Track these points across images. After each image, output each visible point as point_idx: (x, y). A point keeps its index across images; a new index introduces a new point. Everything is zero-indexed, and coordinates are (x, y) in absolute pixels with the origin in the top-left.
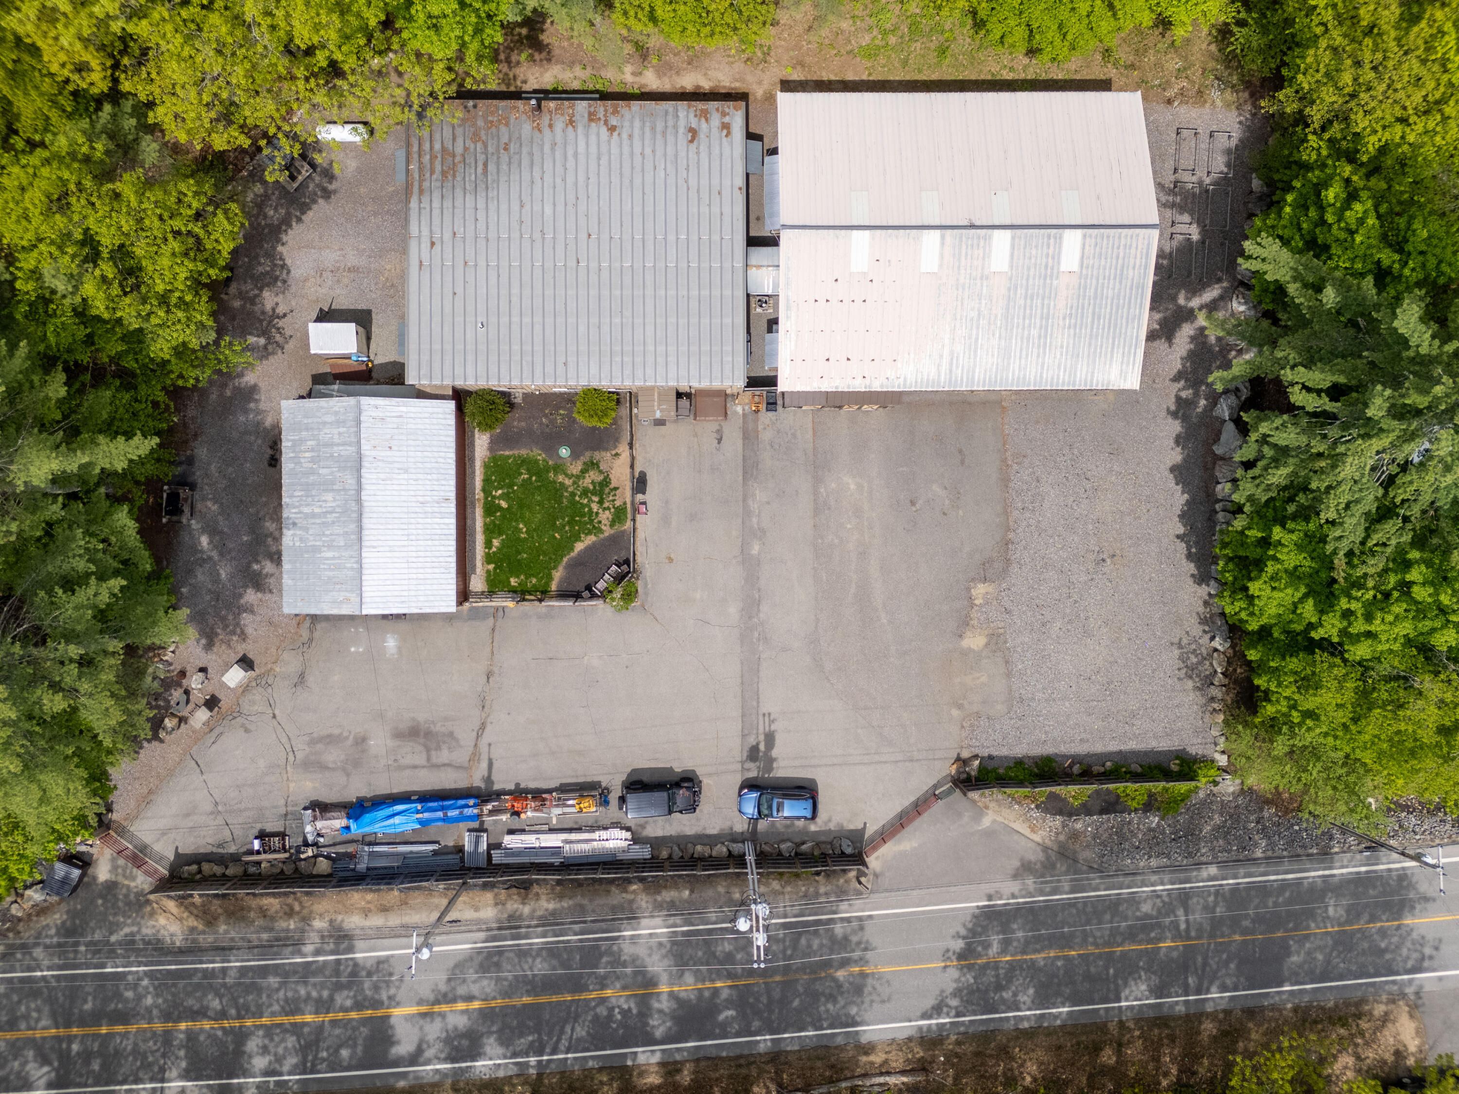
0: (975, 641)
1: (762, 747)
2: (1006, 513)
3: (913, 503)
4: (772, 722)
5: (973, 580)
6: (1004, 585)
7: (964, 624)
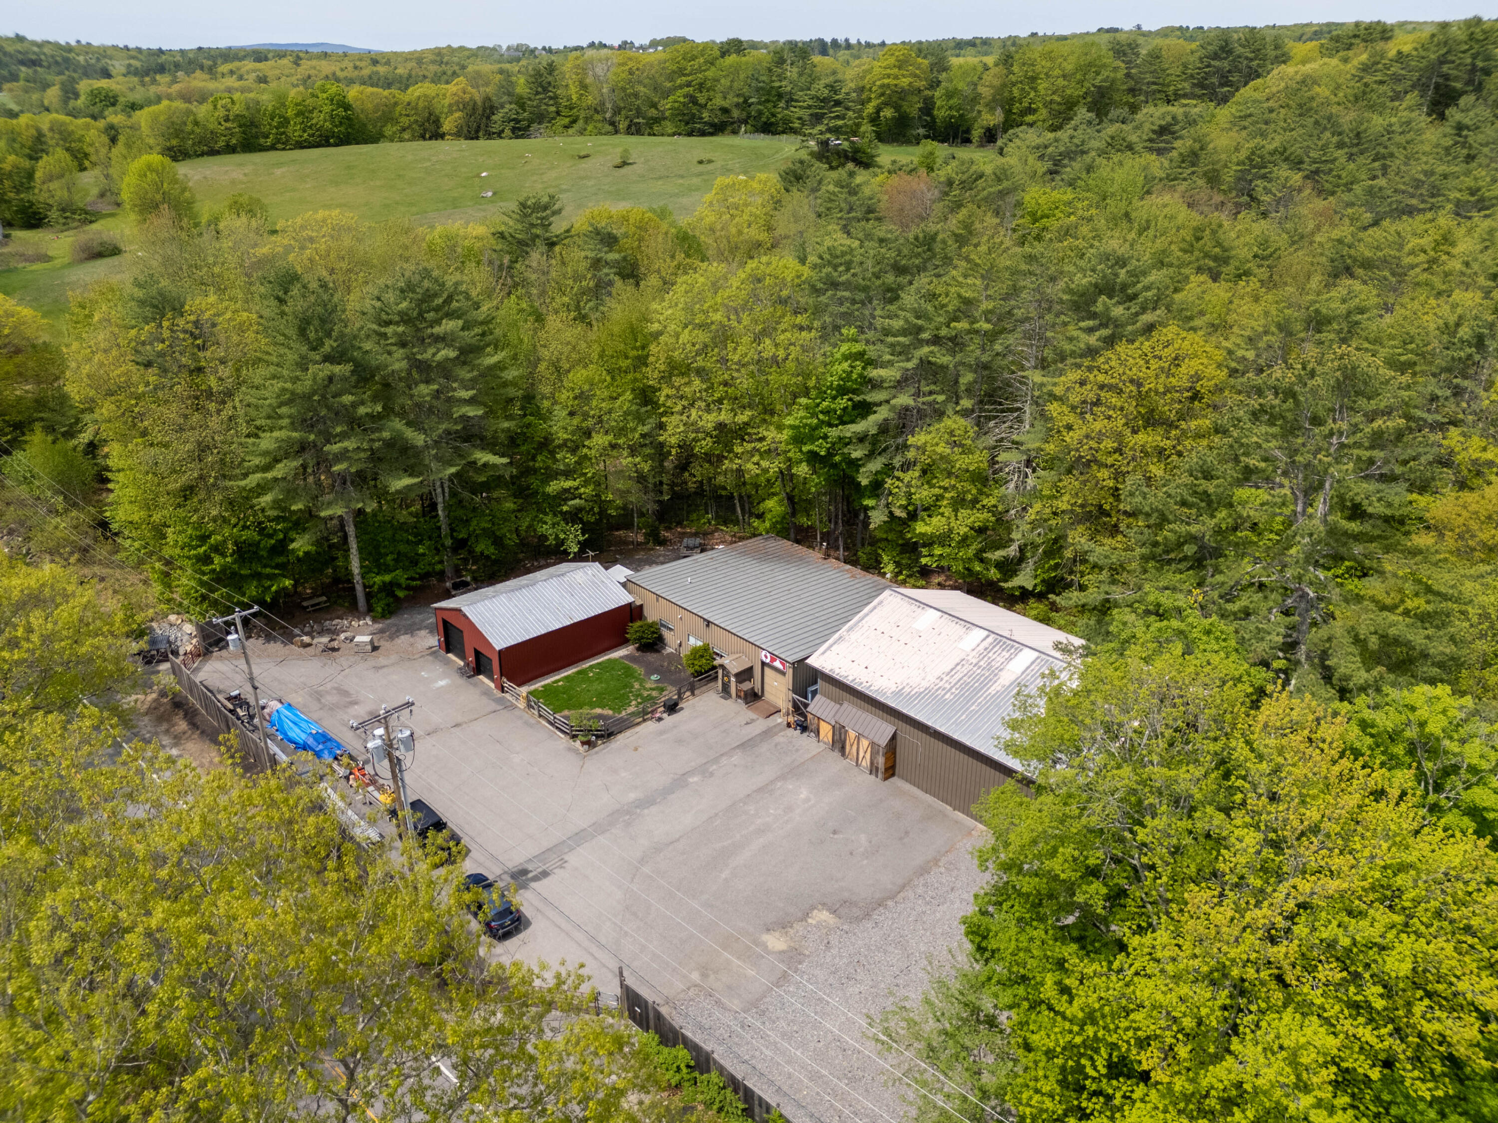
0: (776, 942)
1: (530, 875)
2: (903, 888)
3: (835, 832)
4: (561, 867)
5: (824, 904)
6: (845, 927)
7: (783, 925)
